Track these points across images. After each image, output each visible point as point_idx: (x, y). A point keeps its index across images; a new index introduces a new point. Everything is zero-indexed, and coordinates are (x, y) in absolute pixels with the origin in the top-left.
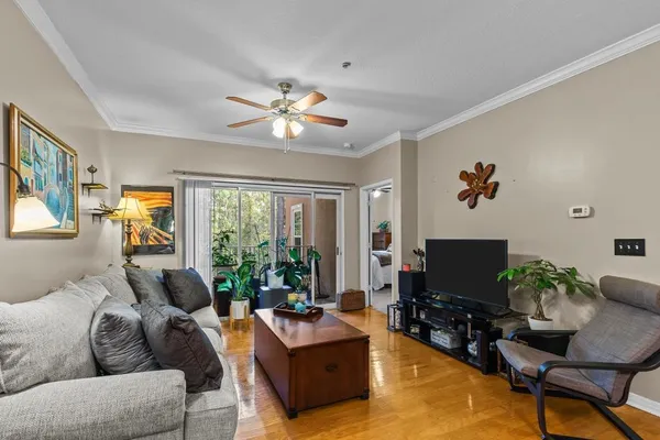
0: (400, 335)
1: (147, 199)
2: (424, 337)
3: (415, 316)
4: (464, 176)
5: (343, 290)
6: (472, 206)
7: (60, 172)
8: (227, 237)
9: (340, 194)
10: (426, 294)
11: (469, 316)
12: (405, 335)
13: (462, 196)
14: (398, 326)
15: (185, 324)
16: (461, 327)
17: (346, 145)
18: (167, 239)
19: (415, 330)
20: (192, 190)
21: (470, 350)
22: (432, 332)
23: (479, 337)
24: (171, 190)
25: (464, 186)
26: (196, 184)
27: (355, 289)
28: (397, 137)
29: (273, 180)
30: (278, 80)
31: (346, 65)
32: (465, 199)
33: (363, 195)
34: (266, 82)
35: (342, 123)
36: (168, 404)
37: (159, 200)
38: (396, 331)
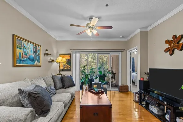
0: (138, 104)
1: (65, 57)
2: (147, 107)
3: (143, 98)
4: (167, 42)
5: (121, 85)
6: (172, 54)
7: (34, 50)
8: (84, 67)
9: (120, 53)
10: (149, 90)
11: (165, 103)
12: (140, 104)
13: (167, 50)
14: (137, 100)
15: (34, 94)
16: (162, 107)
17: (121, 36)
18: (69, 67)
19: (144, 103)
20: (75, 54)
21: (166, 118)
22: (150, 106)
23: (169, 113)
24: (70, 54)
25: (167, 46)
26: (76, 53)
27: (125, 85)
28: (139, 31)
29: (97, 50)
30: (88, 17)
31: (107, 5)
32: (168, 52)
33: (128, 53)
34: (84, 19)
35: (111, 28)
36: (20, 120)
37: (68, 57)
38: (136, 102)
